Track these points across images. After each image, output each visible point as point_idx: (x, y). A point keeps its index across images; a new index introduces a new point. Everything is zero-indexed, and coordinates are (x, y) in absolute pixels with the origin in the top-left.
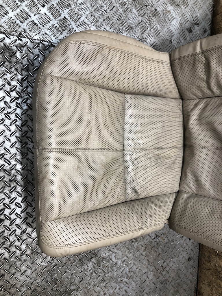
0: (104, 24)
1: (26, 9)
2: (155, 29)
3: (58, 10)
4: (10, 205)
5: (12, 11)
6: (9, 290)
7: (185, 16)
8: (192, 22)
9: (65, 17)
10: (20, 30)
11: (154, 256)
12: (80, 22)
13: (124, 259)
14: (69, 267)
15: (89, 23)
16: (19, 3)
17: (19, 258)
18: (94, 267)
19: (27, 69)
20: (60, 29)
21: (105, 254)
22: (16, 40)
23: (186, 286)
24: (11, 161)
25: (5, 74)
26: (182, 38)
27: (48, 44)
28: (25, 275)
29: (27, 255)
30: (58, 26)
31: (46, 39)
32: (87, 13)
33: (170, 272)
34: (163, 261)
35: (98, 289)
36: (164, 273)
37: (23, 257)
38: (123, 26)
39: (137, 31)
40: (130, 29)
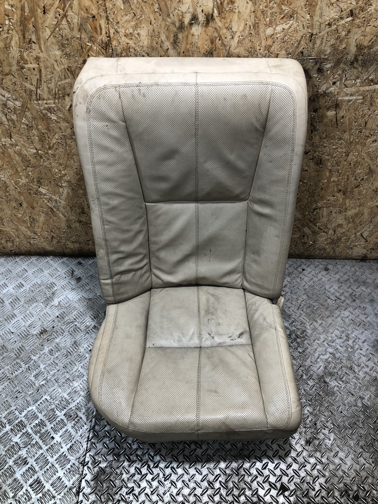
0: (72, 372)
1: (55, 457)
2: (76, 317)
3: (57, 422)
4: (265, 476)
5: (57, 472)
6: (363, 478)
7: (65, 286)
8: (70, 277)
9: (64, 415)
10: (77, 464)
11: (323, 310)
12: (69, 398)
13: (327, 345)
14: (335, 408)
15: (70, 388)
16: (50, 465)
17: (325, 466)
18: (336, 380)
19: (118, 455)
20: (76, 420)
21: (321, 366)
22: (88, 467)
23: (357, 272)
24: (216, 474)
25: (123, 480)
26: (86, 287)
27: (91, 433)
28: (345, 459)
29: (322, 457)
30: (73, 422)
31: (87, 435)
32: (60, 390)
33: (341, 291)
34: (329, 300)
35: (361, 375)
36: (343, 298)
37: (323, 462)
38: (74, 352)
39: (79, 336)
40: (76, 344)
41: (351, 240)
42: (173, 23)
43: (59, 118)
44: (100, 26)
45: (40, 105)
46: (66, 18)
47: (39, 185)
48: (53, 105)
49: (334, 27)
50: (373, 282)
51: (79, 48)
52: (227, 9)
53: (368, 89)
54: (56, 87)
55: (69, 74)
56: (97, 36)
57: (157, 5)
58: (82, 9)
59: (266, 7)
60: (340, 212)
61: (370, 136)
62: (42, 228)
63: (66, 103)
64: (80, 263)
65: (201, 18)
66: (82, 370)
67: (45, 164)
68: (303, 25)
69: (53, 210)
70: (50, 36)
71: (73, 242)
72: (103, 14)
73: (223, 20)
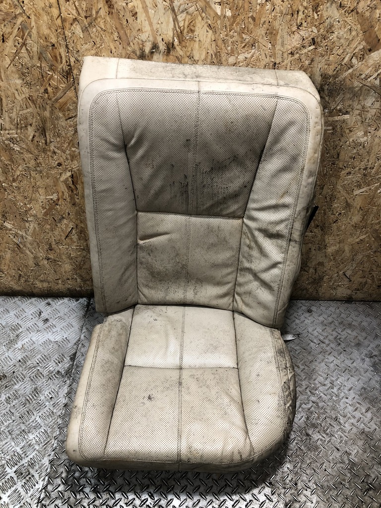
0: (28, 423)
2: (40, 362)
3: (6, 480)
7: (30, 327)
8: (37, 318)
9: (15, 472)
11: (306, 354)
12: (22, 452)
13: (309, 393)
14: (319, 465)
15: (25, 441)
18: (319, 432)
20: (27, 478)
21: (302, 416)
23: (342, 315)
27: (43, 493)
30: (24, 481)
31: (38, 496)
32: (13, 444)
33: (325, 334)
34: (312, 344)
35: (348, 427)
36: (327, 342)
38: (33, 400)
39: (40, 382)
40: (36, 391)
41: (334, 279)
42: (134, 52)
43: (22, 148)
44: (60, 54)
45: (2, 135)
46: (26, 47)
47: (4, 219)
48: (16, 136)
49: (297, 56)
50: (359, 325)
51: (41, 77)
52: (187, 38)
53: (337, 119)
54: (18, 117)
55: (31, 104)
56: (57, 65)
57: (116, 34)
58: (41, 38)
59: (227, 35)
60: (320, 249)
61: (344, 168)
62: (9, 265)
63: (29, 133)
64: (49, 304)
65: (162, 47)
66: (39, 421)
67: (10, 197)
68: (265, 54)
69: (20, 247)
70: (10, 65)
71: (42, 281)
72: (62, 42)
73: (184, 49)
